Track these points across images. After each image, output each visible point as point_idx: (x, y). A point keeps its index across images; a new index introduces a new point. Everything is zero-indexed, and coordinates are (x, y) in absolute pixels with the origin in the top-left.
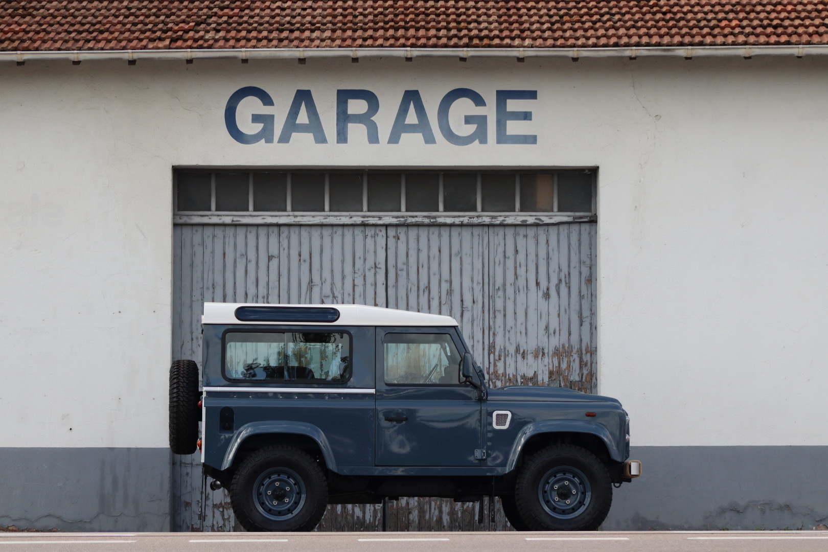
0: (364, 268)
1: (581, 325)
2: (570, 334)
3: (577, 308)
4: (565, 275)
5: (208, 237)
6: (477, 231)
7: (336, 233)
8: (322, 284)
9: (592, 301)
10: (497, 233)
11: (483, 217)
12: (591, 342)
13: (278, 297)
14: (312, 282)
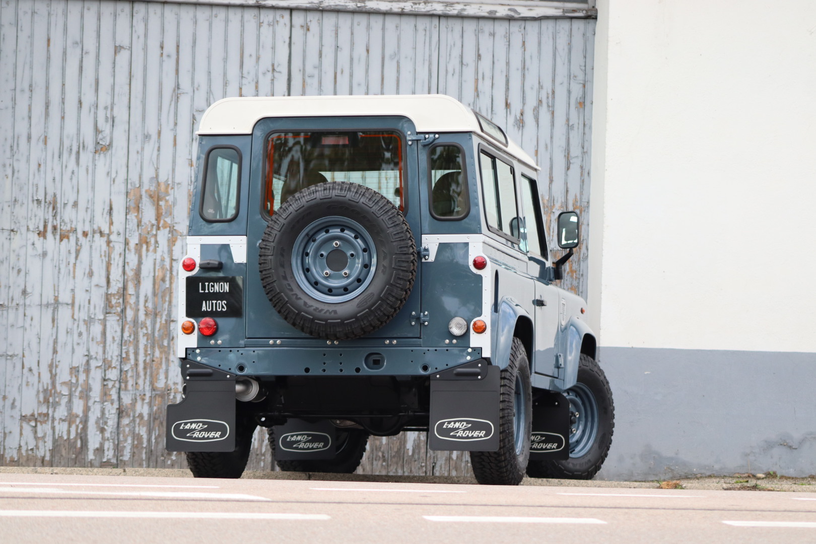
0: (257, 71)
1: (568, 169)
2: (551, 181)
3: (563, 143)
4: (548, 94)
5: (25, 13)
6: (422, 23)
7: (216, 16)
8: (194, 91)
9: (584, 134)
10: (452, 28)
11: (433, 4)
12: (581, 193)
13: (127, 109)
14: (178, 88)
